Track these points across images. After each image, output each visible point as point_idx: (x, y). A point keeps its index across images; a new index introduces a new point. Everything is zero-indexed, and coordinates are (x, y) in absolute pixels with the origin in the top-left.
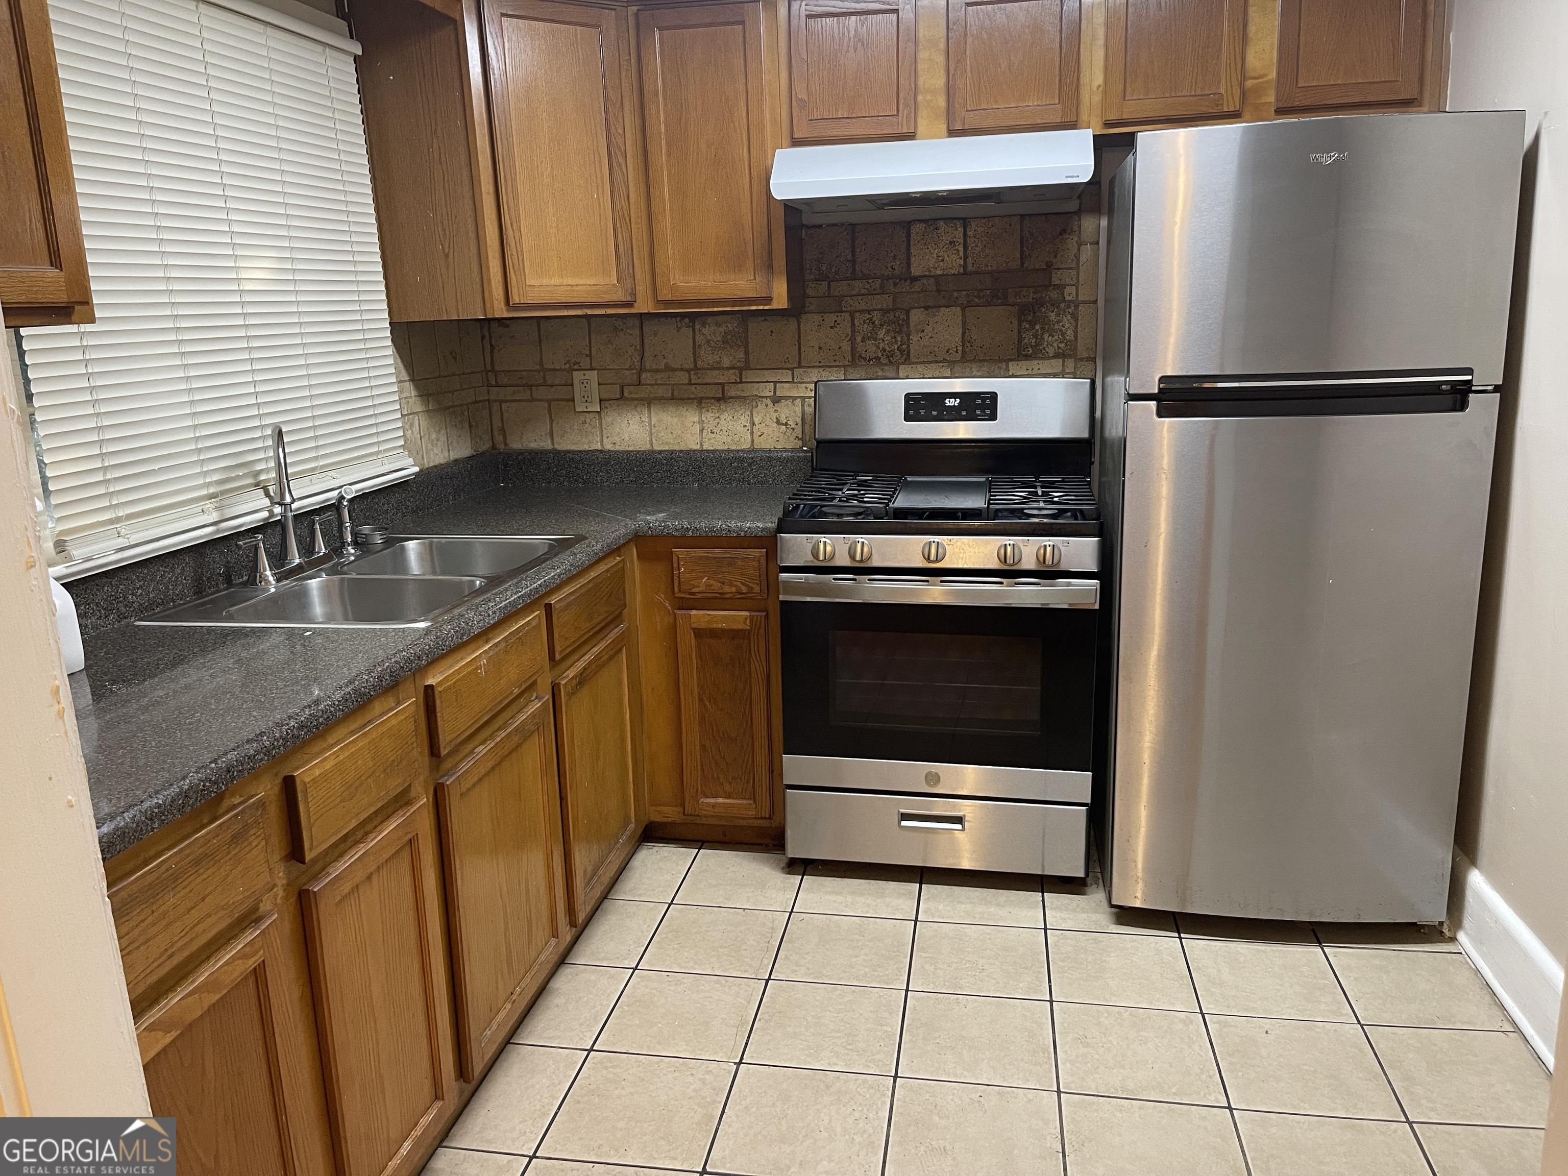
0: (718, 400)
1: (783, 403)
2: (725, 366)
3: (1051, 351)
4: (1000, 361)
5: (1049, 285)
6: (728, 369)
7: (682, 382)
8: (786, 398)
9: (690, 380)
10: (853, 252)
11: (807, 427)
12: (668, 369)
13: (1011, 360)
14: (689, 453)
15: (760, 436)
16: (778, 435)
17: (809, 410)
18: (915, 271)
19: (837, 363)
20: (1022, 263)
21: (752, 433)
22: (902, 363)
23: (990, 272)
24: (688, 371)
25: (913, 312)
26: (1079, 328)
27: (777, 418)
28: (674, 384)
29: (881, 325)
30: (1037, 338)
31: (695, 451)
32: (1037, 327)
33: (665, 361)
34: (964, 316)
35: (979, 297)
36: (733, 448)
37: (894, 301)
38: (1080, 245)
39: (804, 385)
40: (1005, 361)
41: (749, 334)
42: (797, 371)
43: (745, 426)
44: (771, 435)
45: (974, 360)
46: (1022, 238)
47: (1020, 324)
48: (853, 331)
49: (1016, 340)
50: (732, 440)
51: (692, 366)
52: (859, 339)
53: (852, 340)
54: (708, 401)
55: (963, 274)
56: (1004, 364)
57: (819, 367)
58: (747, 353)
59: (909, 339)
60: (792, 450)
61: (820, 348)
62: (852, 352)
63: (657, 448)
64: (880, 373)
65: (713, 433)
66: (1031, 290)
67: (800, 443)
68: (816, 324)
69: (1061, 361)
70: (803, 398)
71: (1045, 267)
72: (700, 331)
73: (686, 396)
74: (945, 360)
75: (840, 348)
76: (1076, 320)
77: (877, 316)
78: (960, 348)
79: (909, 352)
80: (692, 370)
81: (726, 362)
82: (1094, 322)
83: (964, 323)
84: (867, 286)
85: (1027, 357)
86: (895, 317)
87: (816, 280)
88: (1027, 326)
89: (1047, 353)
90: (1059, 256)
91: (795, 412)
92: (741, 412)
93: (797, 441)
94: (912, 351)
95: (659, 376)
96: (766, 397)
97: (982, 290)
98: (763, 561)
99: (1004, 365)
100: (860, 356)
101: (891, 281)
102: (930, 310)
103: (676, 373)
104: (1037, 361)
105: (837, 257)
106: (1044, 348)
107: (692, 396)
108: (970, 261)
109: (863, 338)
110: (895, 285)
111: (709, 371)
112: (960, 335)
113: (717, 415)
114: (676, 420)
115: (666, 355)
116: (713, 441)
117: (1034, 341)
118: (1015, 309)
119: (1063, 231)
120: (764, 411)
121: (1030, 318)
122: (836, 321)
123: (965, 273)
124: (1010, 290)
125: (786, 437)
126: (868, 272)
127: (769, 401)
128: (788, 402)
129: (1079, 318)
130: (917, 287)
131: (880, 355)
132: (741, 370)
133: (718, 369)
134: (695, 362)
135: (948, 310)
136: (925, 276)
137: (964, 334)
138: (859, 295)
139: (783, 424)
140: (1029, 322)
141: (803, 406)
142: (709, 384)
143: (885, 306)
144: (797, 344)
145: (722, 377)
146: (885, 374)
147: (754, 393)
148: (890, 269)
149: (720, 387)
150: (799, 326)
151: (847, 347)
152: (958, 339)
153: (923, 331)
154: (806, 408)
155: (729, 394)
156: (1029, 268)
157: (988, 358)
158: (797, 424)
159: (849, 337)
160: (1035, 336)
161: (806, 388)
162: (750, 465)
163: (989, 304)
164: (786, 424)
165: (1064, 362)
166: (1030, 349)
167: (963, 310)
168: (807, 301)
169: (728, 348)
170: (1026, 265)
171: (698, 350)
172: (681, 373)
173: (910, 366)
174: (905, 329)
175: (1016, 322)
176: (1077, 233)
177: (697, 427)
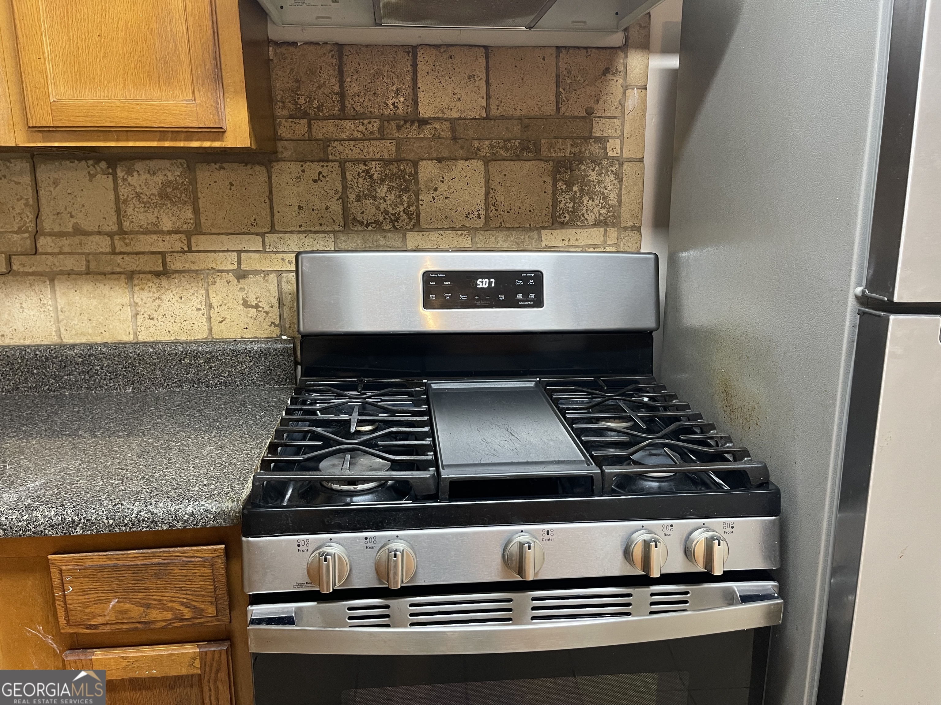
0: (158, 274)
1: (252, 279)
2: (165, 229)
3: (591, 218)
4: (531, 229)
5: (588, 137)
6: (170, 233)
7: (101, 250)
8: (256, 272)
9: (113, 245)
10: (342, 82)
11: (286, 310)
12: (78, 231)
13: (544, 228)
14: (118, 346)
15: (221, 322)
16: (246, 320)
17: (289, 287)
18: (425, 111)
19: (324, 228)
20: (558, 109)
21: (209, 318)
22: (411, 230)
23: (520, 118)
24: (111, 235)
25: (423, 165)
26: (624, 191)
27: (243, 299)
28: (89, 254)
29: (382, 180)
30: (575, 203)
31: (125, 343)
32: (575, 188)
33: (73, 221)
34: (487, 171)
35: (506, 150)
36: (183, 338)
37: (398, 148)
38: (626, 88)
39: (281, 255)
40: (537, 230)
41: (199, 186)
42: (269, 238)
43: (199, 309)
44: (237, 321)
45: (500, 228)
46: (558, 76)
47: (554, 185)
48: (345, 188)
49: (551, 204)
50: (181, 328)
51: (115, 228)
52: (352, 197)
53: (344, 199)
54: (141, 276)
55: (485, 119)
56: (536, 232)
57: (300, 232)
58: (196, 212)
59: (418, 199)
60: (267, 340)
61: (300, 207)
62: (343, 214)
63: (68, 340)
64: (382, 242)
65: (152, 319)
66: (569, 142)
67: (277, 331)
68: (294, 175)
69: (602, 229)
70: (279, 273)
71: (585, 114)
72: (124, 180)
73: (108, 269)
74: (464, 227)
75: (327, 208)
76: (621, 181)
77: (375, 168)
78: (483, 213)
79: (418, 216)
80: (115, 234)
81: (167, 224)
82: (641, 184)
83: (487, 181)
84: (362, 128)
85: (563, 225)
86: (400, 170)
87: (291, 117)
88: (564, 187)
89: (586, 219)
90: (601, 101)
91: (269, 291)
92: (191, 291)
93: (272, 328)
94: (422, 215)
95: (65, 242)
96: (227, 271)
97: (509, 140)
98: (220, 565)
99: (535, 234)
100: (355, 219)
101: (393, 123)
102: (443, 163)
103: (91, 238)
104: (574, 230)
105: (319, 87)
106: (583, 215)
107: (118, 270)
108: (494, 102)
109: (357, 196)
110: (399, 128)
111: (142, 236)
112: (483, 197)
113: (157, 295)
114: (94, 302)
115: (73, 214)
116: (152, 330)
117: (571, 205)
118: (549, 166)
119: (607, 71)
120: (225, 290)
121: (567, 177)
122: (320, 173)
123: (488, 118)
124: (543, 141)
125: (257, 323)
126: (362, 111)
127: (231, 277)
128: (258, 277)
129: (624, 179)
130: (427, 132)
131: (381, 219)
132: (189, 235)
133: (155, 233)
134: (120, 224)
135: (467, 163)
136: (437, 119)
137: (487, 194)
138: (351, 140)
139: (252, 307)
140: (566, 182)
141: (279, 282)
142: (143, 253)
143: (386, 156)
144: (267, 201)
145: (161, 244)
146: (388, 243)
147: (210, 266)
148: (392, 107)
149: (159, 256)
150: (270, 177)
151: (336, 207)
152: (480, 200)
153: (436, 190)
154: (284, 286)
155: (173, 268)
156: (566, 114)
157: (517, 225)
158: (272, 307)
159: (339, 194)
160: (573, 199)
161: (283, 259)
162: (208, 361)
163: (518, 158)
164: (257, 307)
165: (605, 231)
166: (567, 216)
167: (486, 164)
168: (280, 145)
169: (169, 205)
170: (562, 110)
171: (123, 207)
172: (97, 238)
173: (421, 233)
174: (413, 187)
175: (549, 180)
176: (622, 74)
177: (128, 312)
